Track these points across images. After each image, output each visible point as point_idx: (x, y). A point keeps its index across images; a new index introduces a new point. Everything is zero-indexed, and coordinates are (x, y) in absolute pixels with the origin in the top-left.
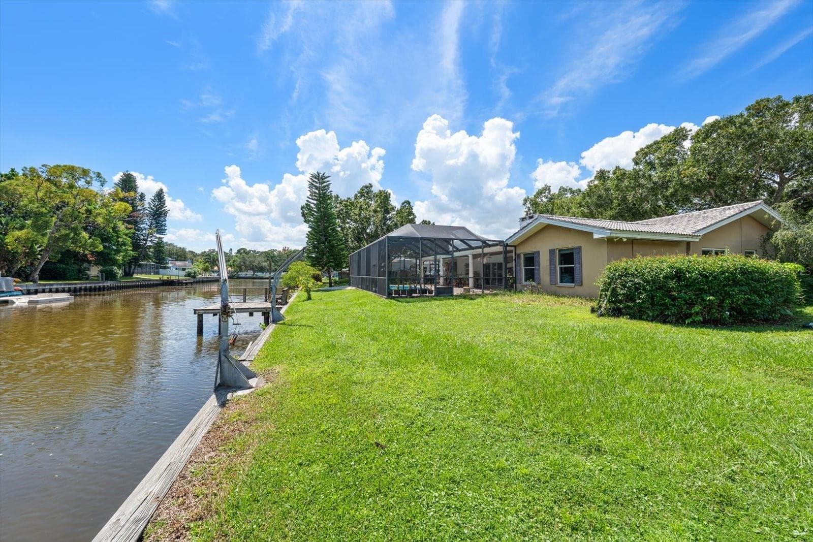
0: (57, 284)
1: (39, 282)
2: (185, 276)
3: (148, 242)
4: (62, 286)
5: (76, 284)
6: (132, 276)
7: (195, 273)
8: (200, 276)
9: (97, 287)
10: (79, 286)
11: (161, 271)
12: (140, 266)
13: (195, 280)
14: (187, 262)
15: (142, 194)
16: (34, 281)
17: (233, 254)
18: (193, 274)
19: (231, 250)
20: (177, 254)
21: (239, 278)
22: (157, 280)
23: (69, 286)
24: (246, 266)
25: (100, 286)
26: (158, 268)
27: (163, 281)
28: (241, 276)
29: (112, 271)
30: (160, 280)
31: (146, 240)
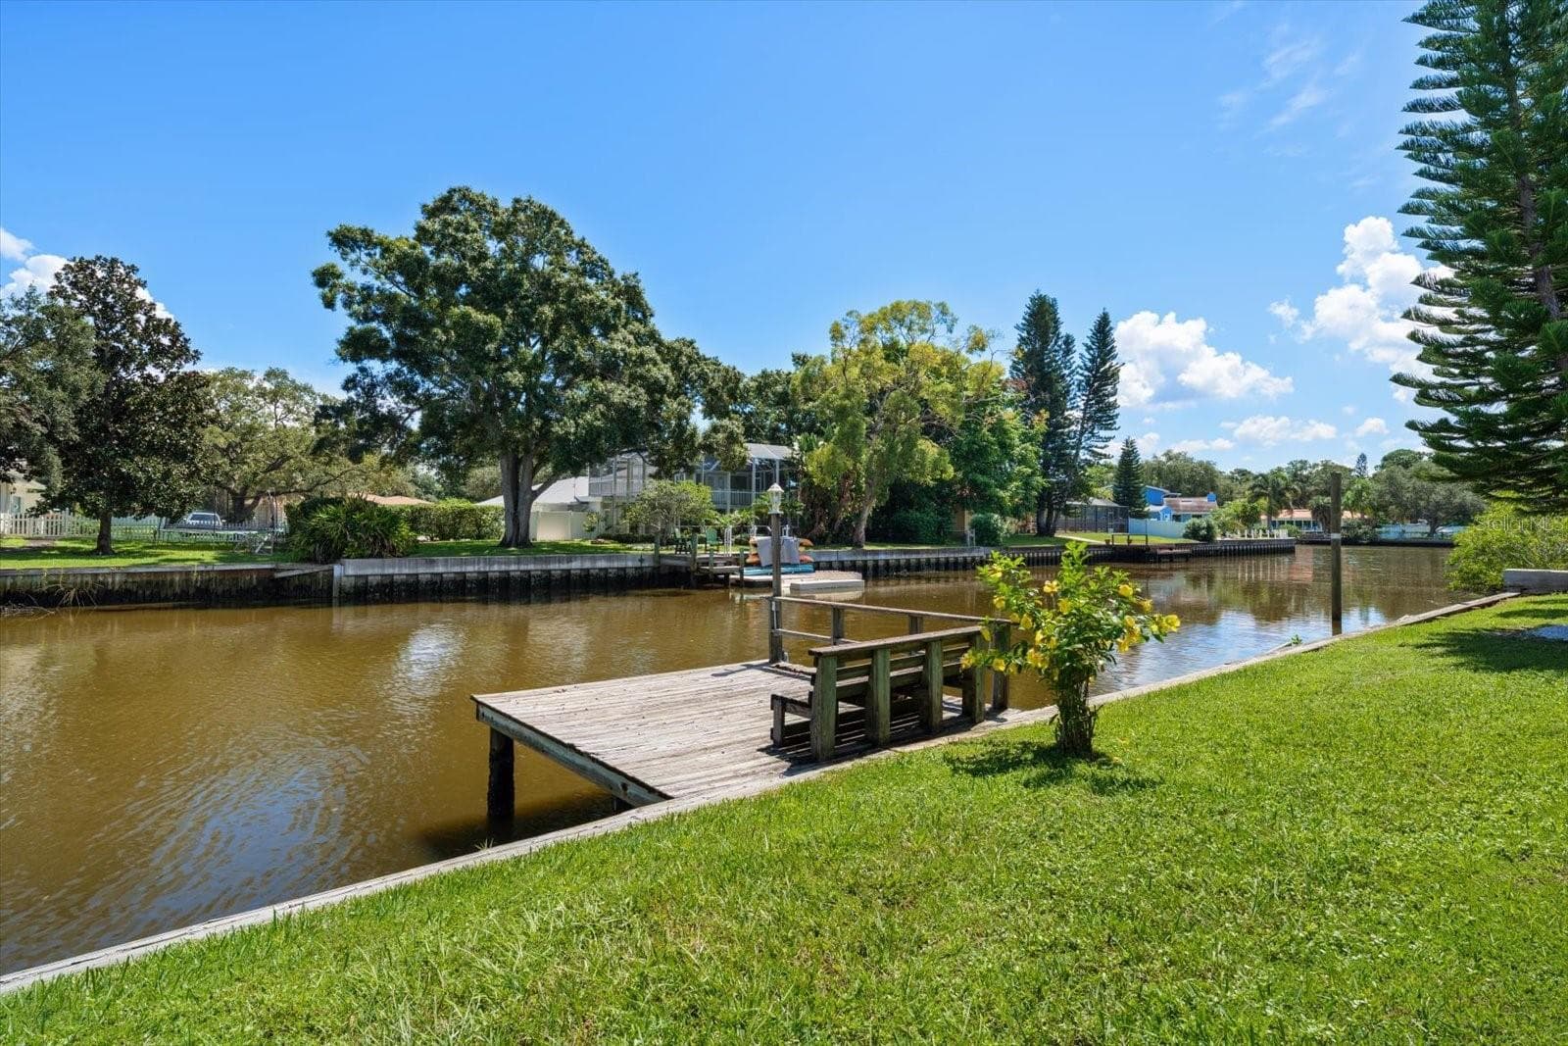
0: (886, 552)
1: (866, 548)
2: (1185, 536)
3: (1082, 452)
4: (895, 557)
5: (918, 552)
6: (1052, 536)
7: (1209, 528)
8: (1230, 537)
9: (960, 560)
10: (925, 556)
11: (1133, 522)
12: (1067, 511)
13: (1209, 547)
14: (1205, 500)
15: (1068, 337)
16: (857, 545)
17: (1371, 472)
18: (1204, 532)
19: (1363, 458)
20: (1191, 480)
21: (1375, 542)
22: (1100, 546)
23: (907, 557)
24: (1400, 505)
25: (965, 558)
26: (1126, 516)
27: (1115, 548)
28: (1383, 536)
29: (987, 522)
30: (1107, 546)
31: (1077, 446)
